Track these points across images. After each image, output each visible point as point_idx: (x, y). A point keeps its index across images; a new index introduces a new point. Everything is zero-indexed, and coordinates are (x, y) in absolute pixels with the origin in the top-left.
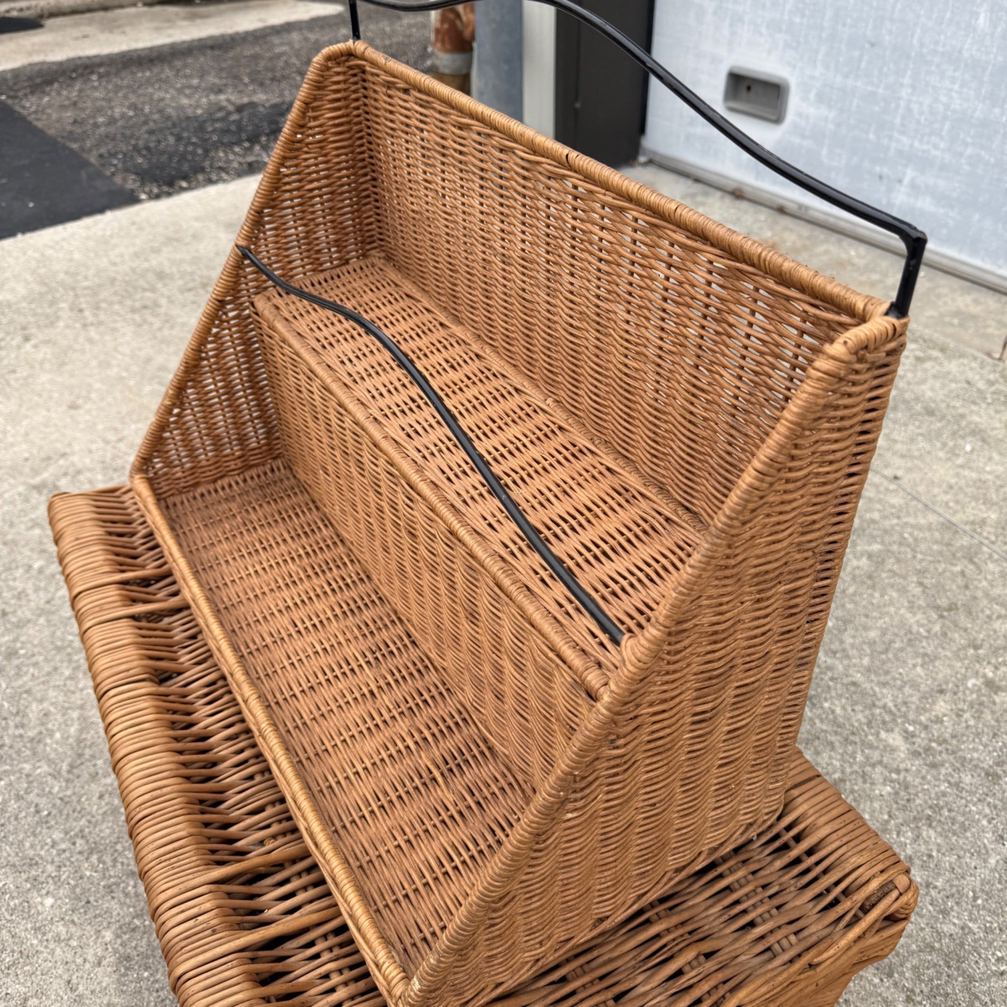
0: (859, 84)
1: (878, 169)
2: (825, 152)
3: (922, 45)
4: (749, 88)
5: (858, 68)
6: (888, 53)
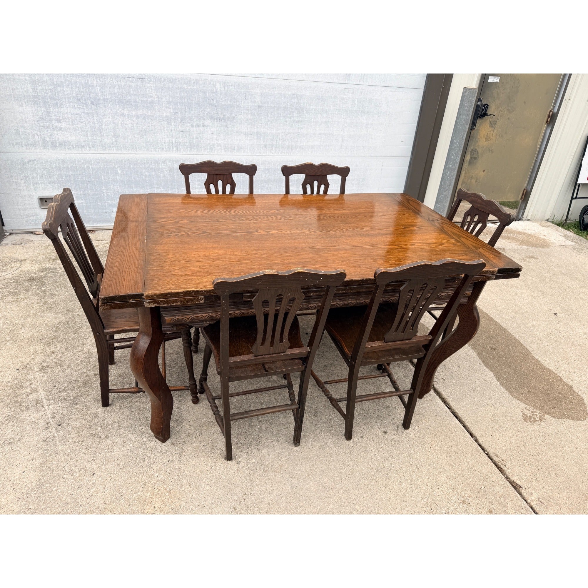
0: (89, 192)
1: (104, 211)
3: (105, 179)
4: (46, 201)
5: (87, 188)
6: (95, 183)
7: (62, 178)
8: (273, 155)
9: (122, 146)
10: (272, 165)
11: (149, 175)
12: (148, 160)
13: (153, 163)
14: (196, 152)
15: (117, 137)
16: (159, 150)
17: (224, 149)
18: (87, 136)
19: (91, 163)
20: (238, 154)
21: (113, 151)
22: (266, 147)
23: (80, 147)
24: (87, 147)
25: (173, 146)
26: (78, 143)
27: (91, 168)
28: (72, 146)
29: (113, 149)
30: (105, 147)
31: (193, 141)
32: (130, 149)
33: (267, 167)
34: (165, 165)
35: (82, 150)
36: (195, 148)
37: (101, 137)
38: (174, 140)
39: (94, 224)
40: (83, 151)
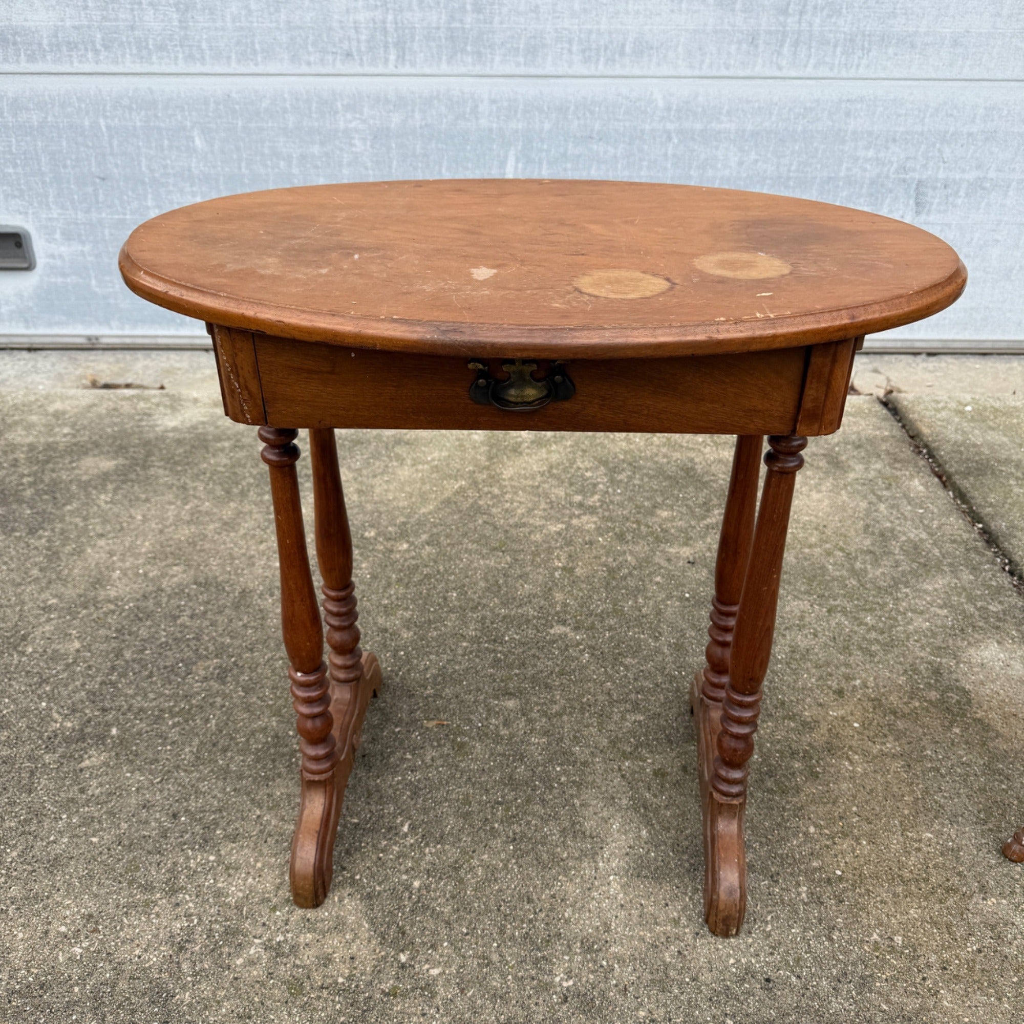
0: (104, 215)
2: (93, 282)
3: (152, 171)
5: (97, 202)
6: (122, 183)
7: (15, 166)
8: (778, 74)
9: (204, 45)
10: (774, 118)
11: (303, 157)
12: (297, 99)
13: (313, 108)
14: (474, 65)
15: (187, 10)
16: (334, 61)
17: (584, 51)
18: (86, 7)
19: (104, 110)
20: (637, 72)
21: (176, 64)
22: (753, 40)
23: (64, 49)
24: (86, 50)
25: (386, 42)
26: (56, 36)
27: (104, 129)
28: (40, 44)
29: (176, 58)
30: (147, 47)
31: (461, 21)
32: (234, 57)
33: (750, 127)
34: (355, 119)
35: (72, 63)
36: (469, 48)
37: (132, 10)
38: (390, 18)
39: (123, 329)
40: (76, 64)
